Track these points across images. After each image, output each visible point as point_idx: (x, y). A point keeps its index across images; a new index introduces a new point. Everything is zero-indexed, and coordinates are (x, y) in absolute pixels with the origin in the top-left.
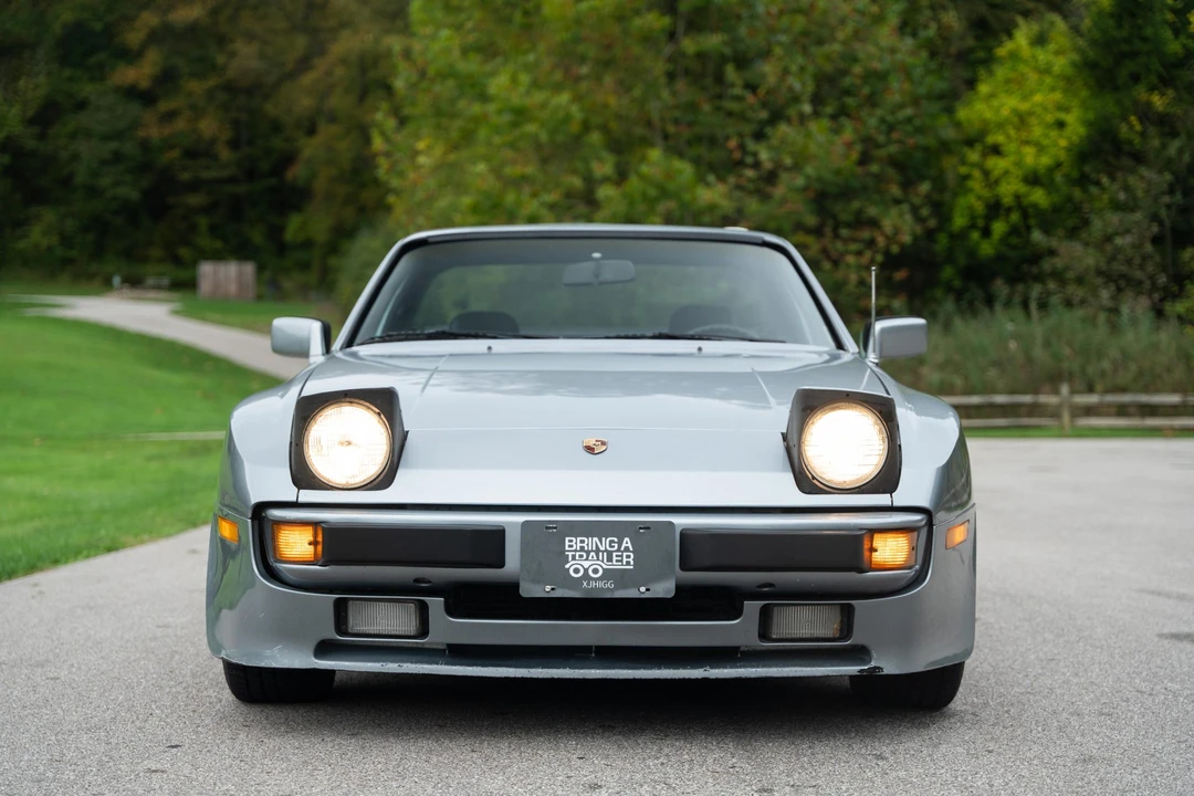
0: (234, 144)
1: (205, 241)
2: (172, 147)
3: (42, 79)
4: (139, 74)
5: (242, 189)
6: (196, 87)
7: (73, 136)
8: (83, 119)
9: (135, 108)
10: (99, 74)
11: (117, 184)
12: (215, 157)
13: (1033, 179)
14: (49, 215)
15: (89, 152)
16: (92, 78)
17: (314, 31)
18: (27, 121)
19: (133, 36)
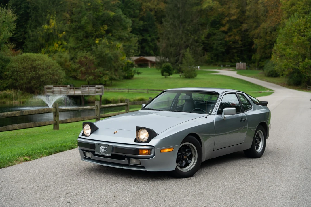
0: (241, 41)
1: (236, 58)
2: (230, 41)
3: (208, 30)
4: (225, 29)
5: (243, 49)
6: (235, 30)
7: (213, 40)
8: (215, 37)
9: (224, 35)
10: (218, 28)
11: (221, 48)
12: (239, 43)
14: (209, 54)
15: (216, 42)
16: (216, 30)
17: (257, 22)
18: (205, 38)
19: (224, 22)
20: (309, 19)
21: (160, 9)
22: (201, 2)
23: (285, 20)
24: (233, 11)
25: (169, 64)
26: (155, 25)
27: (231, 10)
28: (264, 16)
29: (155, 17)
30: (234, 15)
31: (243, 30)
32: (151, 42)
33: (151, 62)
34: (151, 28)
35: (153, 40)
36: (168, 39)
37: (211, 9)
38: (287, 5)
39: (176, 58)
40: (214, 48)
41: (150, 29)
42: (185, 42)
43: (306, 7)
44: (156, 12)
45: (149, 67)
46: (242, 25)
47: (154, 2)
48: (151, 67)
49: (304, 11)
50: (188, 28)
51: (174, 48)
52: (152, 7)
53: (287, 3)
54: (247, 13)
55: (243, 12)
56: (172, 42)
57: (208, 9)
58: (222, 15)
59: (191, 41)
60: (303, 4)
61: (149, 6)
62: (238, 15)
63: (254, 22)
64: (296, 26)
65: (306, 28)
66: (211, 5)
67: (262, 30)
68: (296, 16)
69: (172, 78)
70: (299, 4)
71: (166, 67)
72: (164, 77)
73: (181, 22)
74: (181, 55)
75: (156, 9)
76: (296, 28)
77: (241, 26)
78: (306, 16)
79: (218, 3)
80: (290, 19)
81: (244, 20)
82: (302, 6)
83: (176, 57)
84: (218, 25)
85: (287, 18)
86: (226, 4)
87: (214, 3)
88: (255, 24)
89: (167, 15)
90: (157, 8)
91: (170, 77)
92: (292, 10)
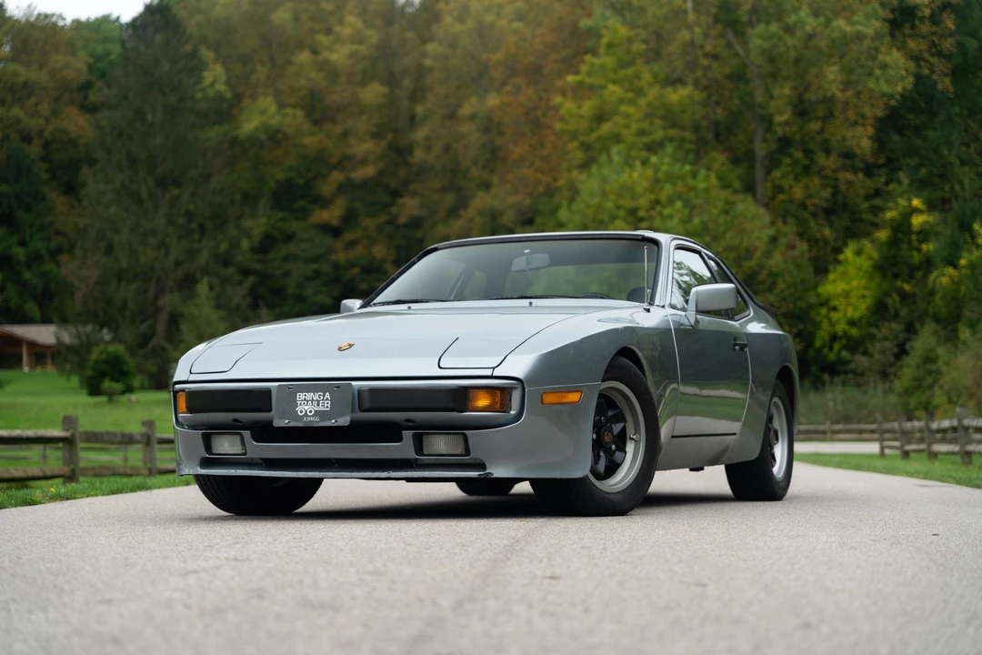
2: (354, 266)
3: (263, 220)
4: (332, 215)
6: (370, 223)
7: (286, 259)
8: (291, 248)
9: (328, 240)
10: (303, 214)
11: (316, 294)
13: (852, 323)
15: (297, 270)
16: (297, 219)
17: (458, 190)
18: (254, 250)
19: (326, 189)
20: (665, 168)
21: (66, 132)
22: (235, 111)
23: (575, 173)
24: (363, 147)
25: (119, 349)
26: (44, 198)
27: (353, 141)
28: (485, 167)
29: (44, 166)
30: (364, 161)
31: (402, 220)
32: (28, 266)
33: (32, 345)
34: (28, 208)
35: (35, 258)
36: (109, 250)
37: (275, 137)
38: (581, 117)
39: (143, 327)
40: (291, 289)
41: (21, 214)
42: (178, 264)
43: (652, 124)
44: (46, 145)
45: (26, 369)
46: (400, 201)
47: (37, 104)
48: (32, 367)
49: (645, 139)
50: (192, 207)
51: (135, 286)
52: (33, 124)
53: (582, 111)
54: (418, 156)
55: (400, 151)
56: (124, 263)
57: (263, 137)
58: (319, 163)
59: (204, 257)
60: (639, 115)
61: (19, 121)
62: (381, 164)
63: (445, 189)
64: (620, 196)
65: (657, 202)
66: (275, 121)
67: (479, 220)
68: (616, 158)
69: (137, 402)
70: (627, 116)
71: (106, 362)
72: (104, 399)
73: (164, 183)
74: (164, 316)
75: (47, 134)
76: (621, 202)
77: (392, 204)
78: (654, 159)
79: (300, 113)
80: (594, 169)
81: (405, 183)
82: (637, 121)
83: (143, 321)
84: (300, 204)
85: (585, 166)
86: (334, 122)
87: (285, 116)
88: (449, 199)
89: (100, 154)
90: (51, 127)
91: (129, 400)
92: (599, 138)
